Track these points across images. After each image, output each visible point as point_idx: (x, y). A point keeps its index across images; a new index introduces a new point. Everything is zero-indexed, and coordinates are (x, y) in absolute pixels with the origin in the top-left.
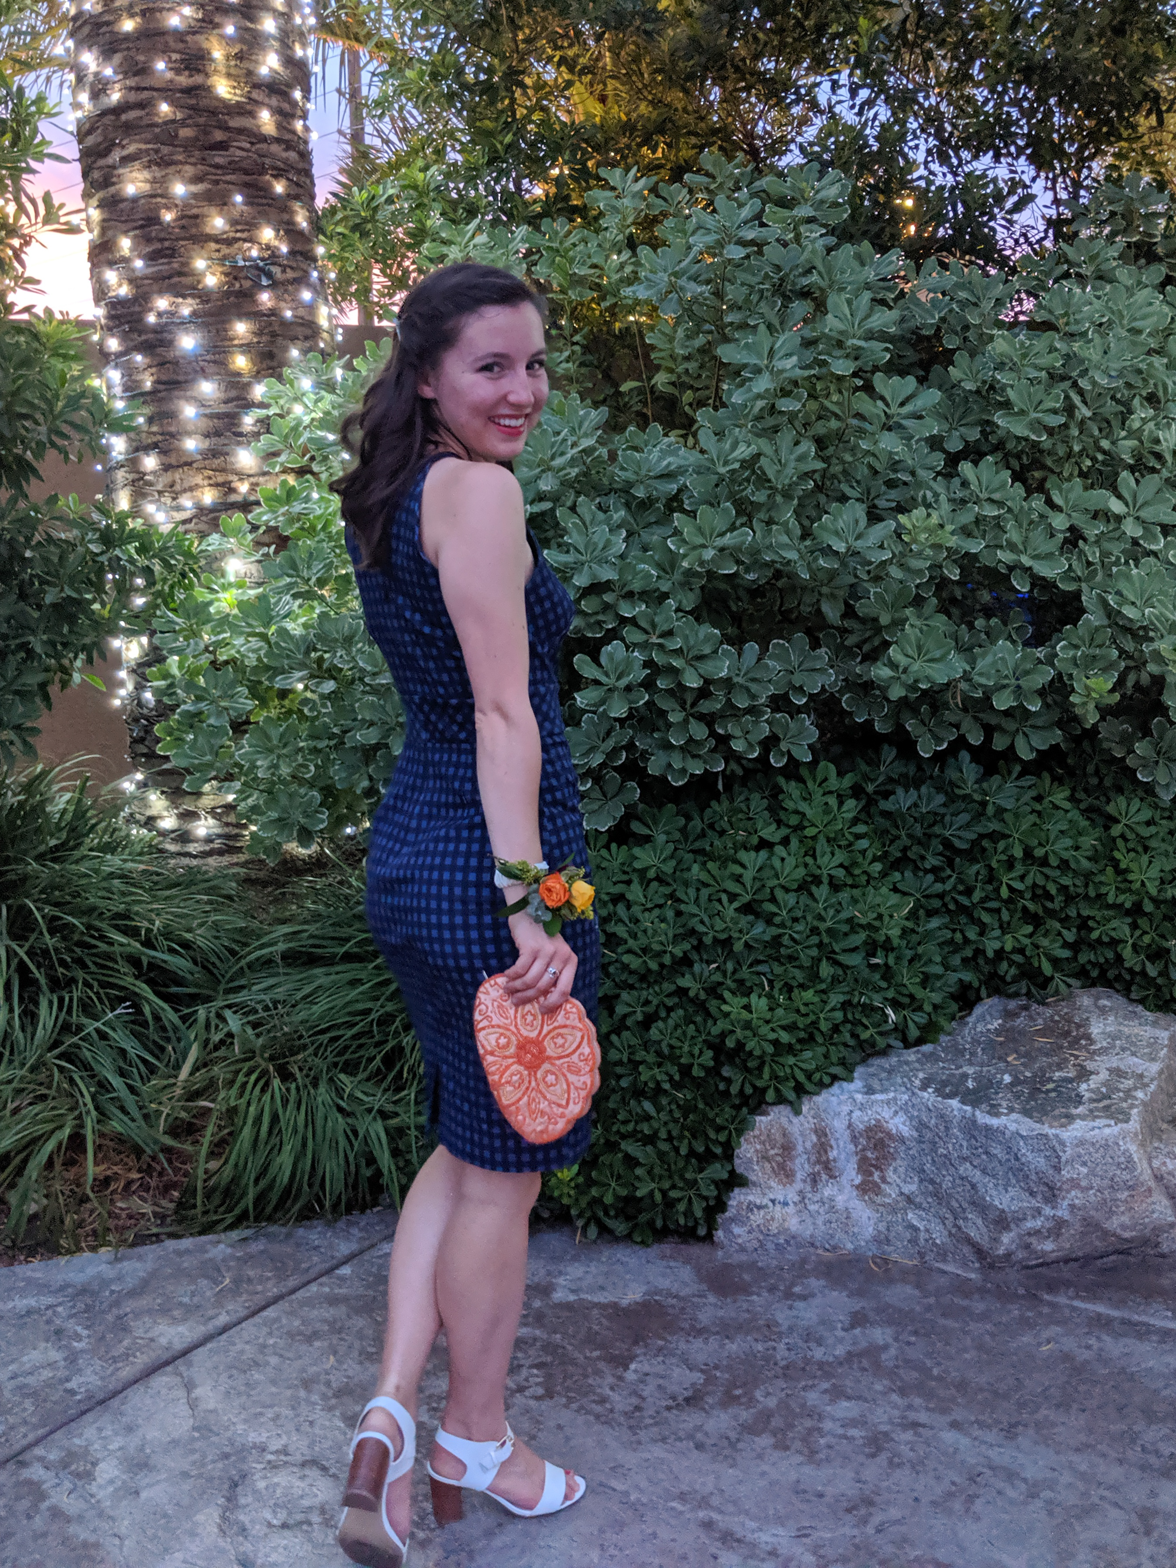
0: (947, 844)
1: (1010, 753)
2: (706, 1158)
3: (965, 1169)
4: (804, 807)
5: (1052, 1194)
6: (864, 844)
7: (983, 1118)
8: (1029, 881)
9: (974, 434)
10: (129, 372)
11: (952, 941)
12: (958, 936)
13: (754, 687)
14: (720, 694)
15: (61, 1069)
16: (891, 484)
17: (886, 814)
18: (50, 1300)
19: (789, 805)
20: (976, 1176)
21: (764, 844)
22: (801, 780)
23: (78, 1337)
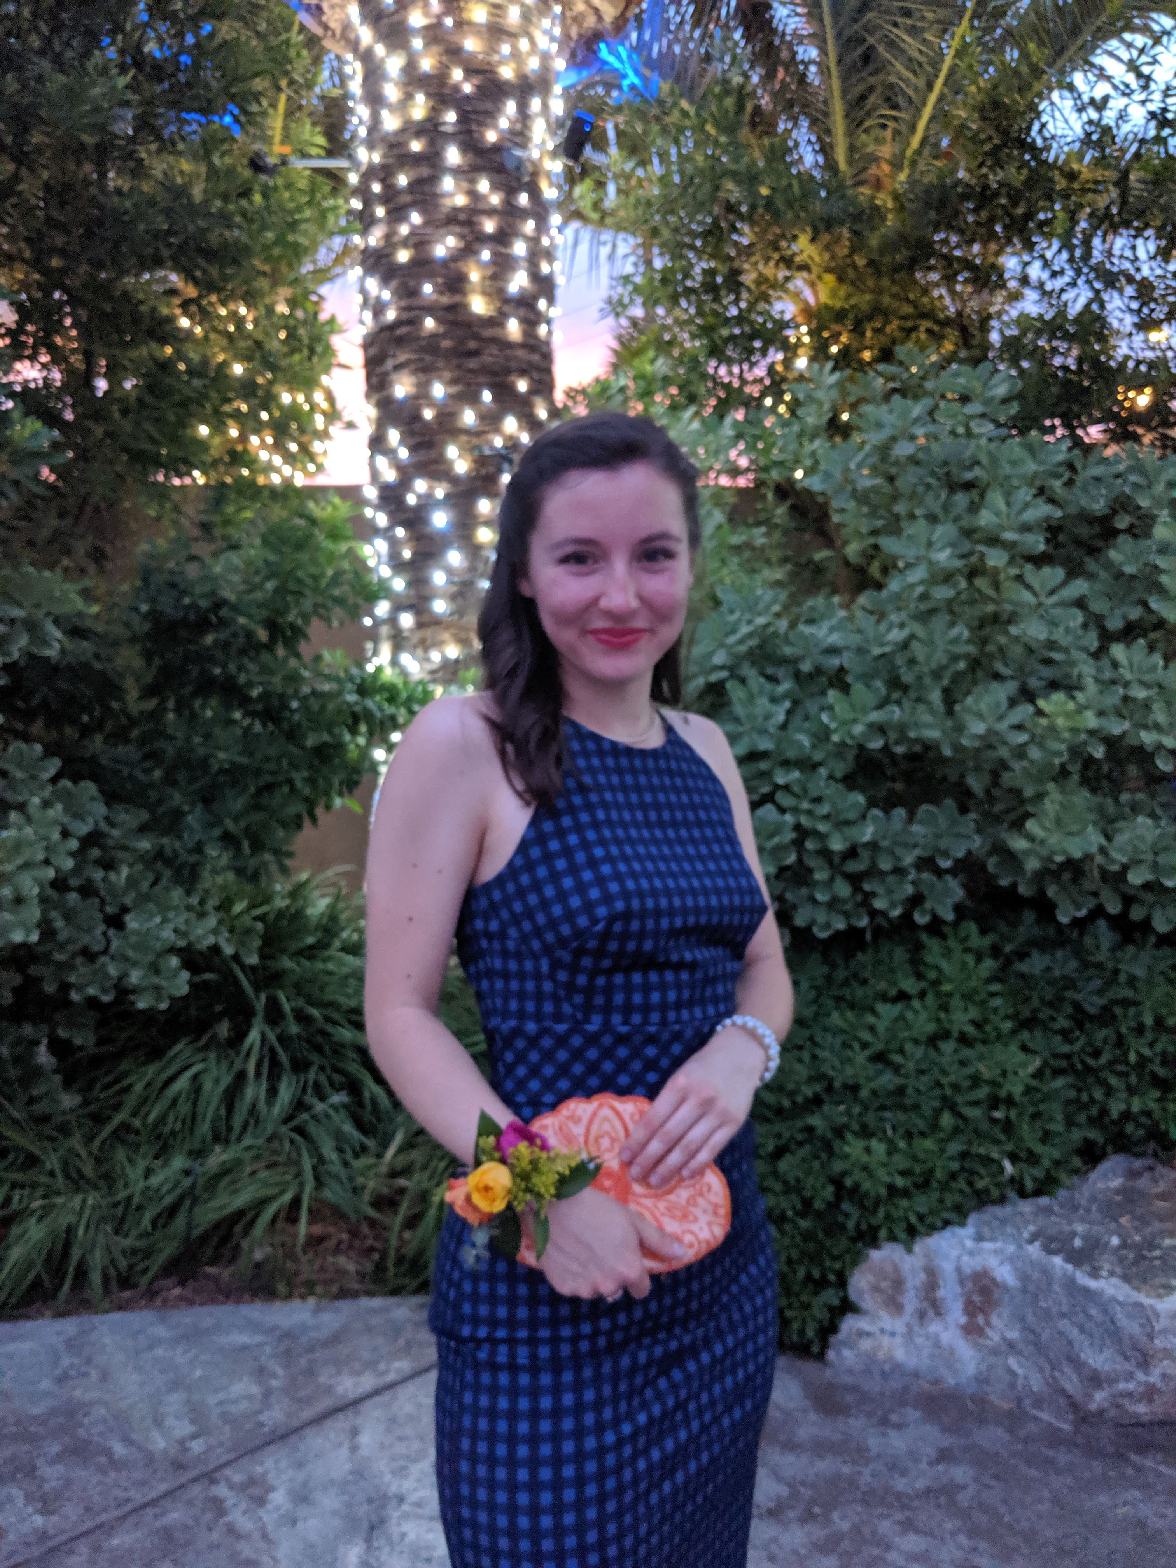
0: (1077, 1007)
1: (1146, 925)
2: (821, 1284)
3: (1064, 1325)
4: (942, 962)
5: (1145, 1362)
6: (997, 1002)
7: (1083, 1279)
8: (1159, 1047)
9: (1135, 613)
11: (1078, 1100)
12: (1085, 1097)
13: (899, 851)
14: (865, 855)
15: (292, 1140)
16: (1048, 662)
17: (1021, 976)
18: (260, 1339)
19: (929, 959)
20: (1074, 1333)
21: (903, 996)
22: (943, 937)
23: (275, 1376)
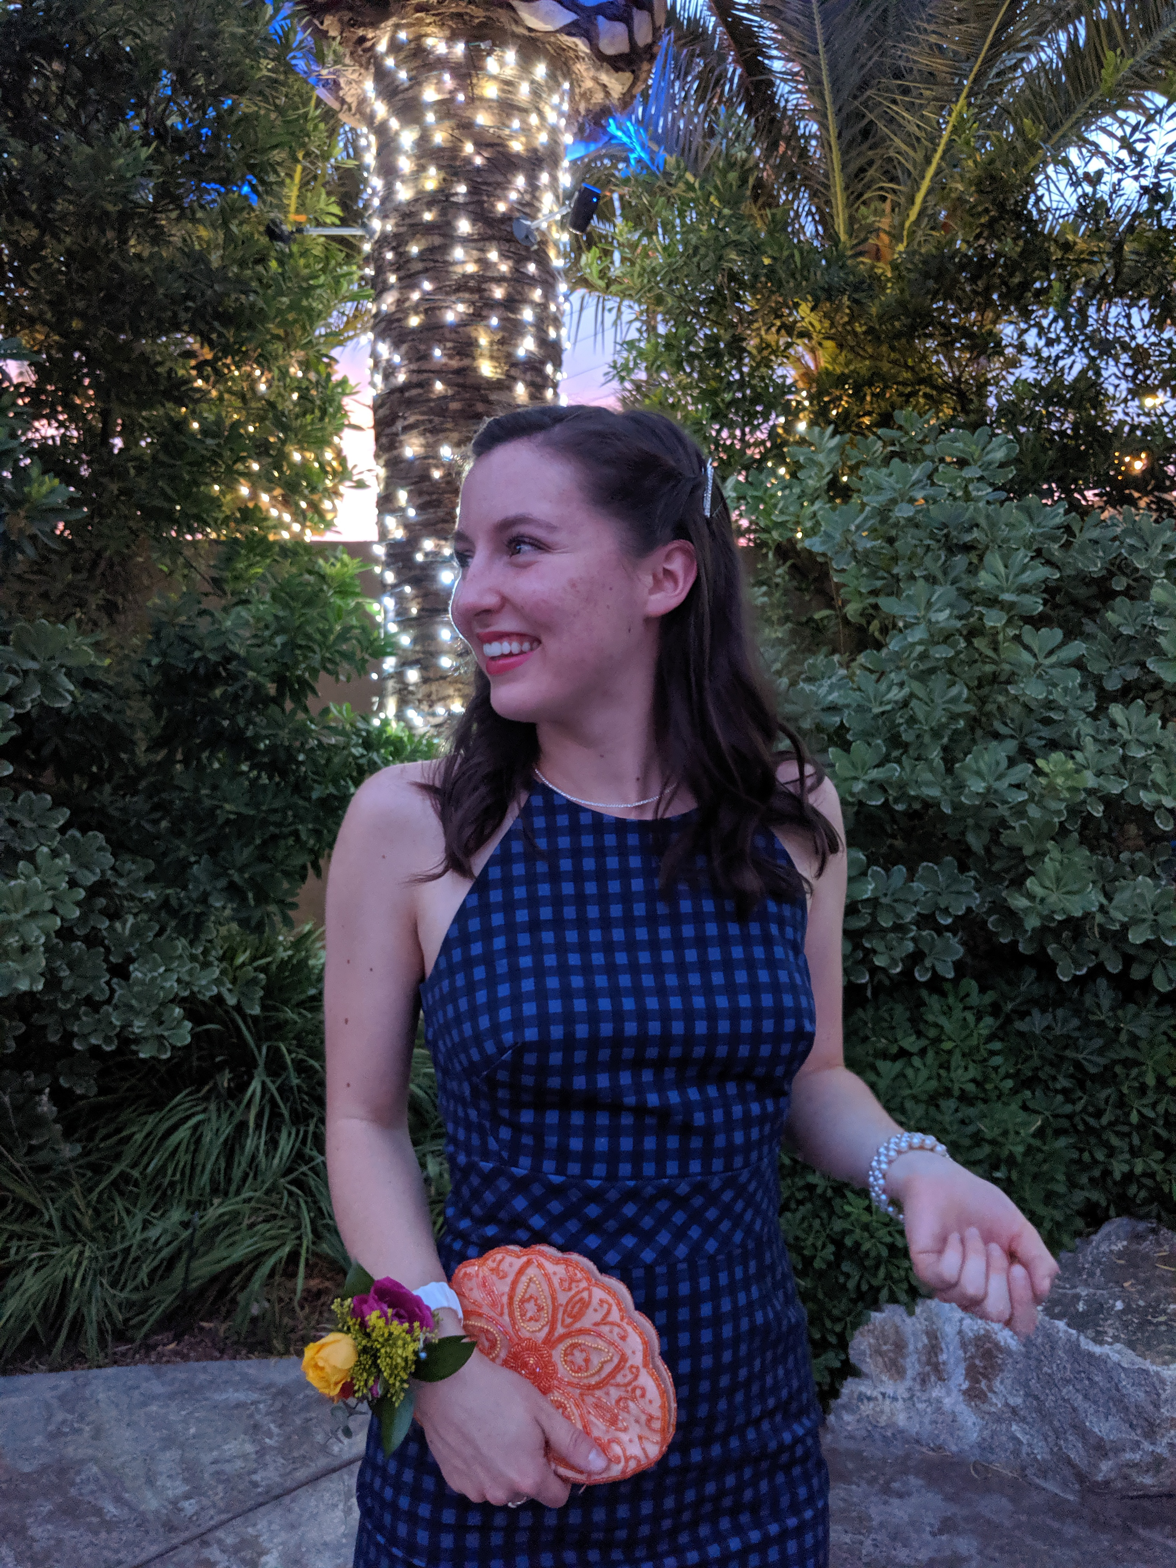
0: (1078, 1065)
1: (1147, 984)
2: (820, 1346)
3: (1067, 1391)
4: (943, 1021)
5: (1151, 1430)
6: (997, 1060)
7: (1087, 1345)
8: (1161, 1108)
9: (1133, 674)
10: (401, 599)
11: (1079, 1161)
12: (1086, 1156)
13: (899, 907)
14: (865, 911)
15: (291, 1193)
16: (1047, 722)
17: (1021, 1034)
18: (255, 1396)
19: (930, 1018)
20: (1079, 1400)
21: (903, 1053)
22: (943, 994)
23: (270, 1435)
